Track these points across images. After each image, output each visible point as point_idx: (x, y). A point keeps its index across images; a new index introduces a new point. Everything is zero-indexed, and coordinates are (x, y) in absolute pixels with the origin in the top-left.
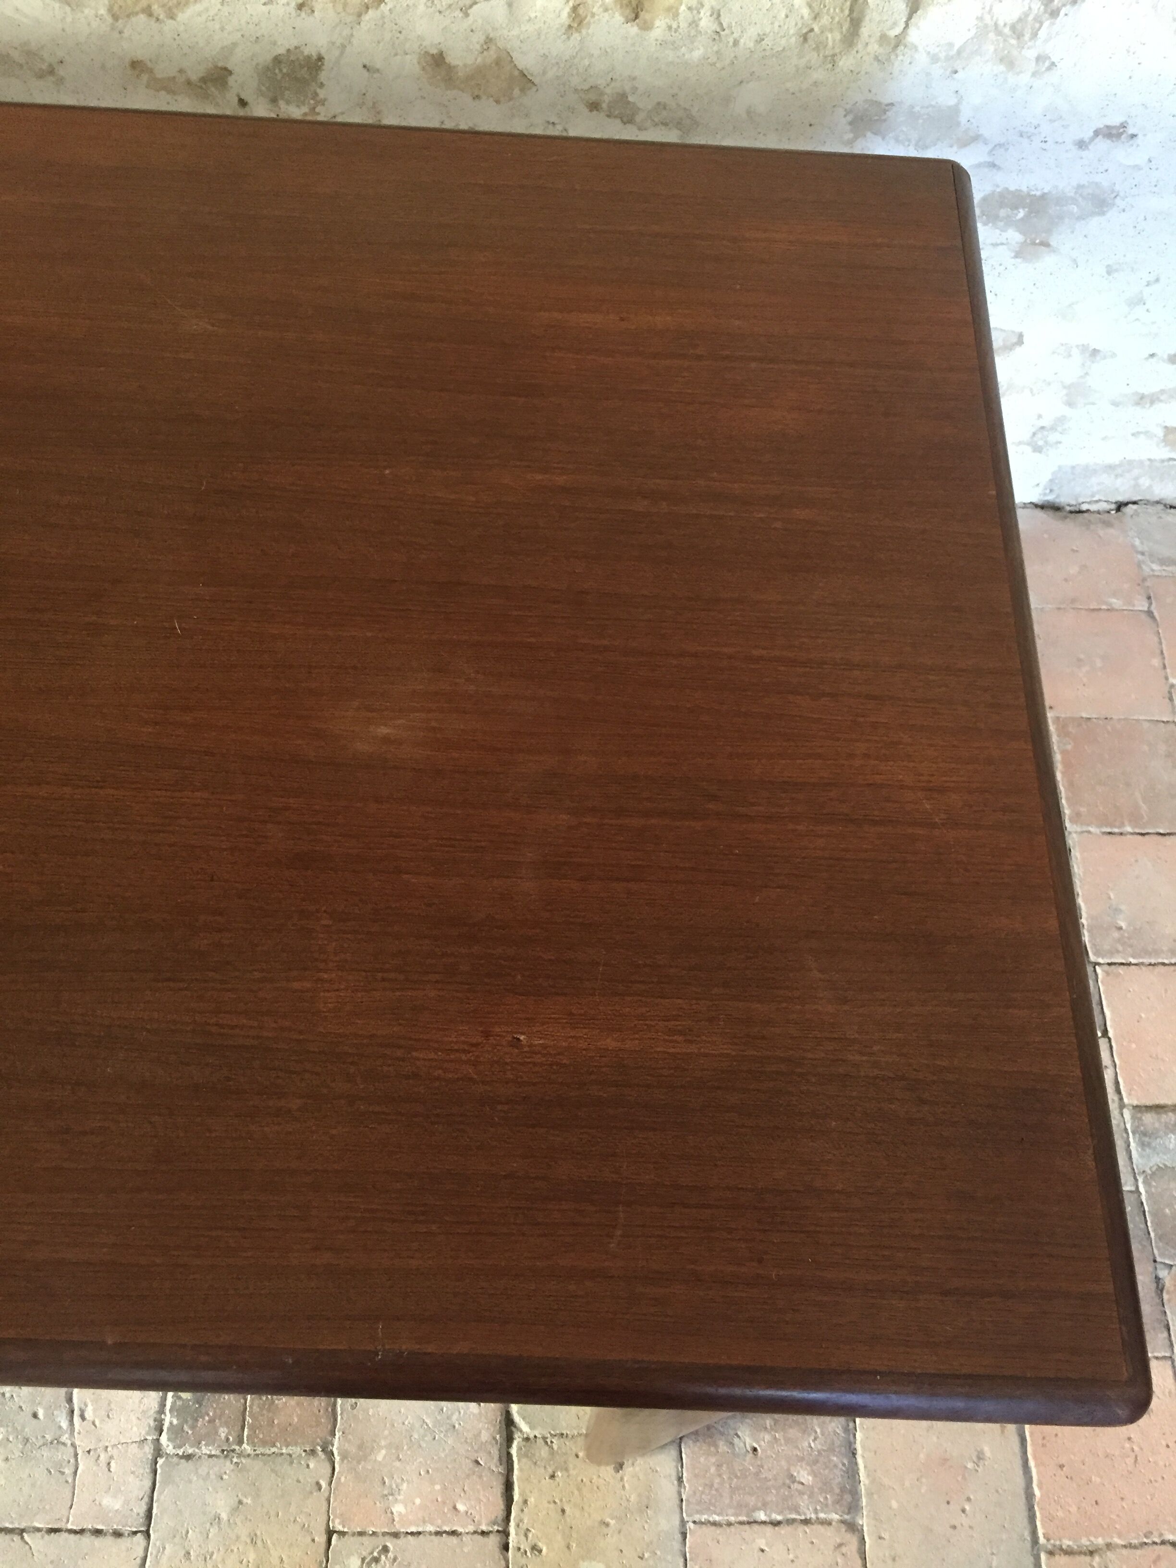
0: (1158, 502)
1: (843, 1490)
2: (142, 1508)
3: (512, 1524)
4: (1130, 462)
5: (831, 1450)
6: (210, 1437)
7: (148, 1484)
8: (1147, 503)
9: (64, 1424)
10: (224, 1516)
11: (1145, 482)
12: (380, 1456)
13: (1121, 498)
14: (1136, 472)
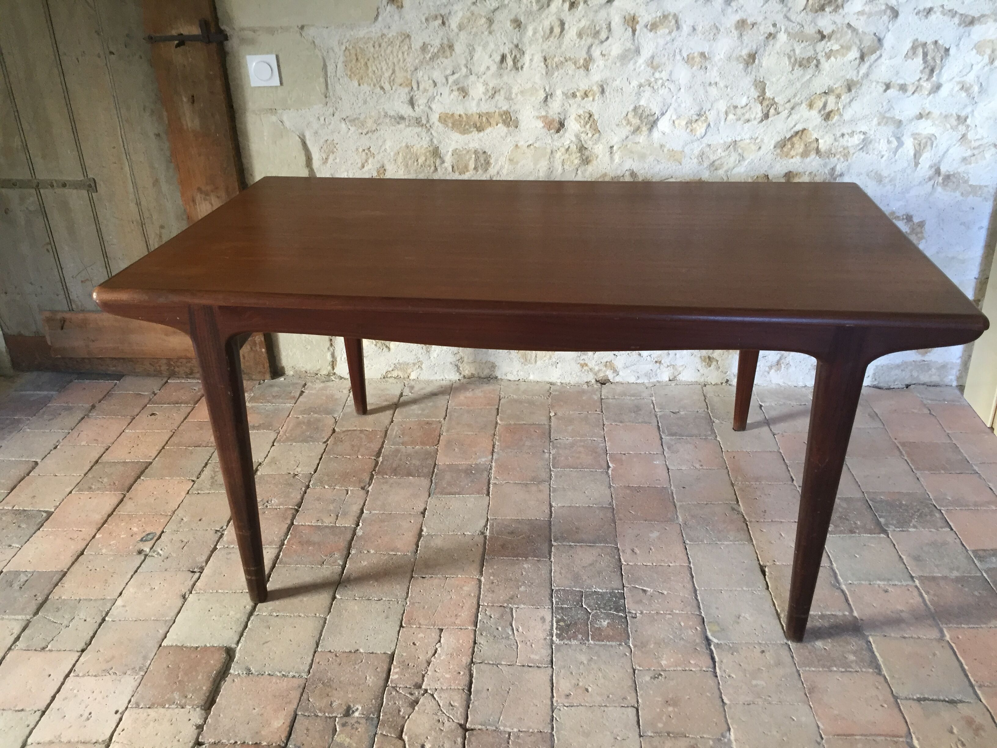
0: (923, 384)
1: (871, 662)
2: (549, 659)
3: (717, 668)
4: (906, 363)
5: (862, 649)
6: (575, 637)
7: (550, 651)
8: (919, 384)
9: (510, 633)
10: (585, 662)
11: (915, 374)
12: (652, 646)
13: (907, 383)
14: (910, 368)
